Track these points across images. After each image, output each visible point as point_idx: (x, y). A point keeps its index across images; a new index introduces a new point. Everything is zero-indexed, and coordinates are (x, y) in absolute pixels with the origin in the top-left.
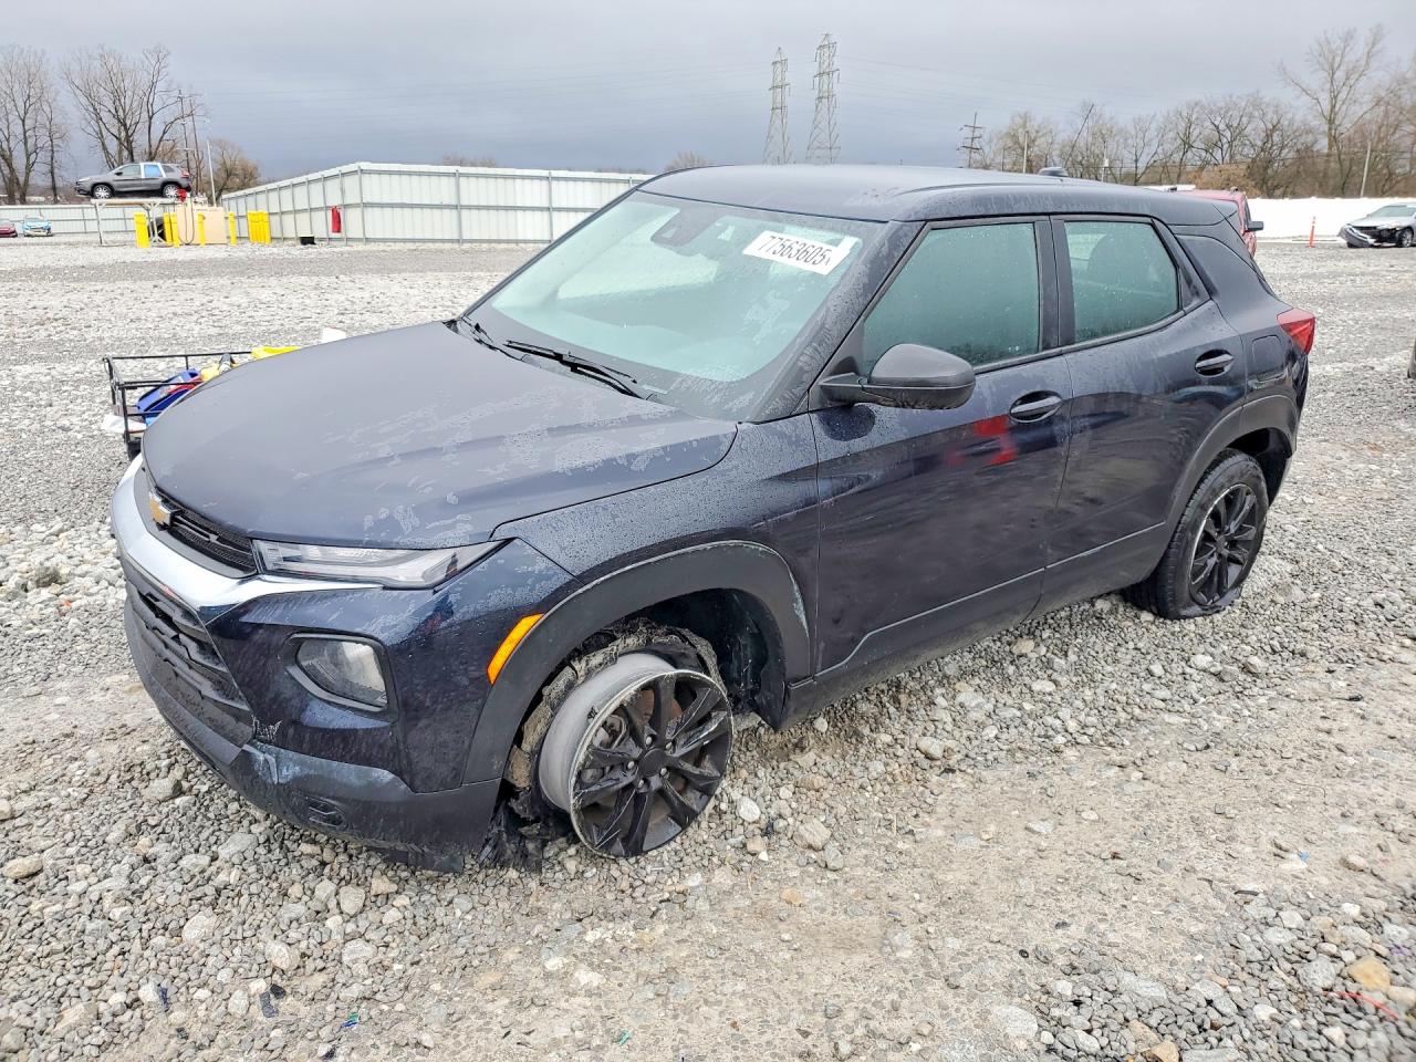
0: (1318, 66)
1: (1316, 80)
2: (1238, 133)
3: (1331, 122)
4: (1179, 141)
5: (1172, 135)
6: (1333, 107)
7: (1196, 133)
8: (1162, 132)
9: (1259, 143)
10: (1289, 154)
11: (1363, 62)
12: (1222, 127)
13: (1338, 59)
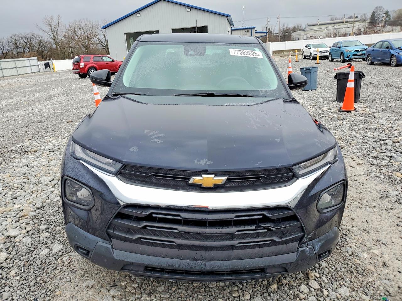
0: (47, 25)
1: (47, 29)
2: (31, 43)
3: (54, 40)
4: (14, 45)
5: (11, 44)
6: (54, 36)
7: (18, 43)
8: (8, 43)
9: (38, 46)
10: (47, 49)
11: (58, 24)
12: (26, 41)
13: (51, 23)
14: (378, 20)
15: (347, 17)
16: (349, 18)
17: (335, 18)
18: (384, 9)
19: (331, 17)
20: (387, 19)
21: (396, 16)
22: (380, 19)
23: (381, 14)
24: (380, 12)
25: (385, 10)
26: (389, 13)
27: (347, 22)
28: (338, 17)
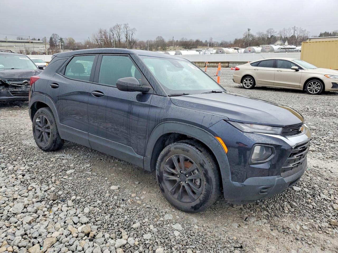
14: (56, 44)
15: (31, 38)
16: (33, 40)
17: (21, 38)
18: (58, 36)
19: (17, 36)
20: (62, 44)
21: (68, 43)
22: (58, 44)
23: (57, 39)
24: (56, 38)
25: (60, 37)
26: (63, 40)
27: (32, 43)
28: (23, 38)
